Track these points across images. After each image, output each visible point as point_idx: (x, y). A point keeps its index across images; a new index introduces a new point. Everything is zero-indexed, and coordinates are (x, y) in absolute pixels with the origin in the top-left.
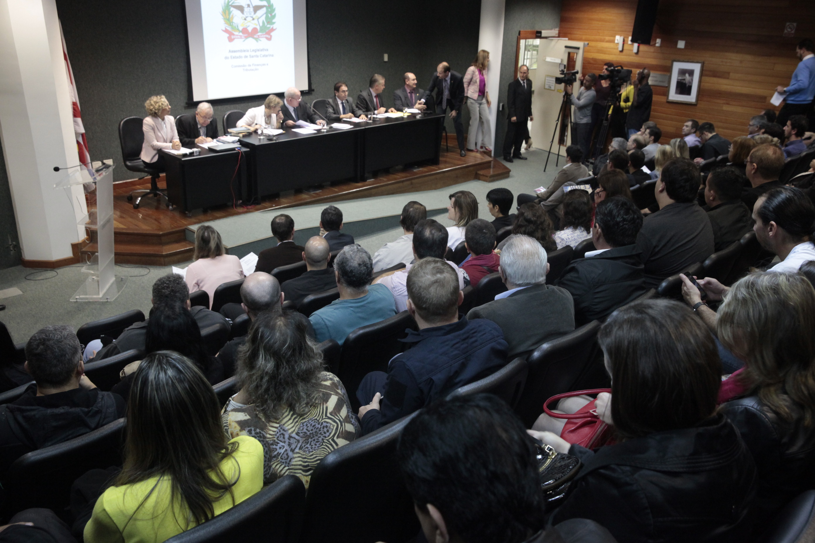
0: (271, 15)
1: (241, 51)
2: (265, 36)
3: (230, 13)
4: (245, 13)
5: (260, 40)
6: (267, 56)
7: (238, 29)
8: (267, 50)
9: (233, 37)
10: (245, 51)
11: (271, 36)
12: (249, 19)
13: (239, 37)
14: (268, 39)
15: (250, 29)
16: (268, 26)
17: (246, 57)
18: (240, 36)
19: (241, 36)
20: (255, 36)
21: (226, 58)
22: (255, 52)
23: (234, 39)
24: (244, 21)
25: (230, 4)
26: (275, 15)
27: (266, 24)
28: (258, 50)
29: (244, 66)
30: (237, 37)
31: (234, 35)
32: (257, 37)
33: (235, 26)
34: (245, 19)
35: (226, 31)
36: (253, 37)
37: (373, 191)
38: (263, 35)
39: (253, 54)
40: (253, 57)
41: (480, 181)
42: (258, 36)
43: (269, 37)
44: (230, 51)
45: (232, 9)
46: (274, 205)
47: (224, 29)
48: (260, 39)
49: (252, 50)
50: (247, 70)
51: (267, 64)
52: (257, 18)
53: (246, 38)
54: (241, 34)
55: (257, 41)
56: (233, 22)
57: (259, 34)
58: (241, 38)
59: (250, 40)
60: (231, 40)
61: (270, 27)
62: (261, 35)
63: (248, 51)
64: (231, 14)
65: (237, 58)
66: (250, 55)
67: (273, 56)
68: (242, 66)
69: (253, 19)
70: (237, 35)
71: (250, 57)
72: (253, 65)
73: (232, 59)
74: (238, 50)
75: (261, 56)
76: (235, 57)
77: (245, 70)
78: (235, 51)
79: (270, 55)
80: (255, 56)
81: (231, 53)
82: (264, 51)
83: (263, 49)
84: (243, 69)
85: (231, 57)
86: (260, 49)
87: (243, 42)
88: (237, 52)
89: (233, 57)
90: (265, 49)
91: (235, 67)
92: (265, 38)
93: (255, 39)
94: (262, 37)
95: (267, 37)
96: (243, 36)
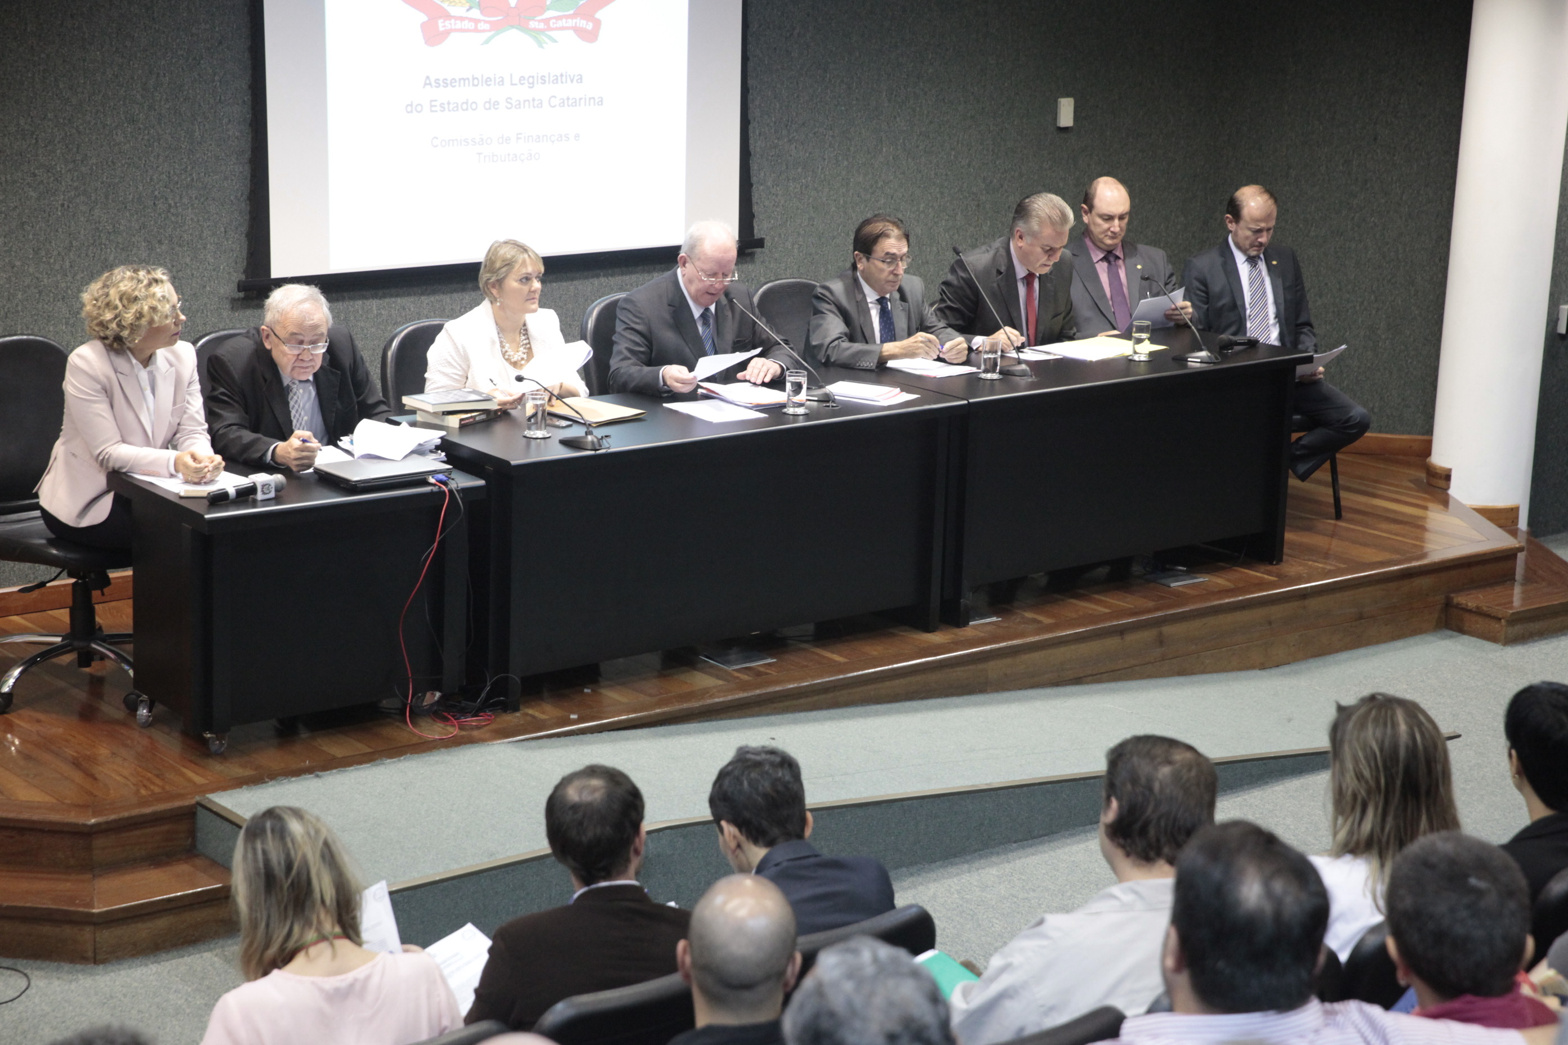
1: (474, 81)
2: (571, 23)
5: (554, 41)
6: (576, 103)
8: (580, 79)
9: (442, 25)
10: (487, 81)
11: (597, 23)
13: (467, 25)
14: (580, 32)
17: (492, 105)
18: (471, 20)
19: (476, 21)
20: (533, 24)
21: (412, 108)
22: (532, 86)
23: (447, 33)
28: (543, 80)
30: (459, 25)
31: (448, 16)
32: (542, 26)
36: (524, 28)
37: (994, 669)
38: (567, 17)
39: (522, 93)
40: (519, 105)
41: (1466, 639)
42: (546, 21)
43: (590, 26)
44: (427, 82)
46: (573, 717)
48: (552, 33)
49: (516, 80)
50: (493, 158)
51: (577, 136)
53: (497, 28)
54: (476, 13)
55: (540, 44)
57: (549, 14)
58: (476, 30)
59: (513, 36)
60: (433, 36)
62: (557, 18)
63: (502, 82)
65: (456, 107)
66: (508, 100)
67: (600, 102)
68: (474, 142)
70: (462, 19)
71: (506, 107)
72: (520, 138)
73: (436, 111)
74: (460, 80)
75: (553, 102)
76: (446, 106)
77: (485, 157)
78: (449, 82)
79: (590, 99)
80: (528, 101)
81: (432, 87)
82: (566, 82)
83: (562, 75)
84: (478, 154)
85: (433, 103)
86: (551, 76)
87: (482, 44)
88: (457, 84)
89: (442, 105)
90: (570, 76)
91: (443, 143)
92: (571, 32)
93: (534, 34)
94: (561, 26)
95: (581, 26)
96: (485, 22)
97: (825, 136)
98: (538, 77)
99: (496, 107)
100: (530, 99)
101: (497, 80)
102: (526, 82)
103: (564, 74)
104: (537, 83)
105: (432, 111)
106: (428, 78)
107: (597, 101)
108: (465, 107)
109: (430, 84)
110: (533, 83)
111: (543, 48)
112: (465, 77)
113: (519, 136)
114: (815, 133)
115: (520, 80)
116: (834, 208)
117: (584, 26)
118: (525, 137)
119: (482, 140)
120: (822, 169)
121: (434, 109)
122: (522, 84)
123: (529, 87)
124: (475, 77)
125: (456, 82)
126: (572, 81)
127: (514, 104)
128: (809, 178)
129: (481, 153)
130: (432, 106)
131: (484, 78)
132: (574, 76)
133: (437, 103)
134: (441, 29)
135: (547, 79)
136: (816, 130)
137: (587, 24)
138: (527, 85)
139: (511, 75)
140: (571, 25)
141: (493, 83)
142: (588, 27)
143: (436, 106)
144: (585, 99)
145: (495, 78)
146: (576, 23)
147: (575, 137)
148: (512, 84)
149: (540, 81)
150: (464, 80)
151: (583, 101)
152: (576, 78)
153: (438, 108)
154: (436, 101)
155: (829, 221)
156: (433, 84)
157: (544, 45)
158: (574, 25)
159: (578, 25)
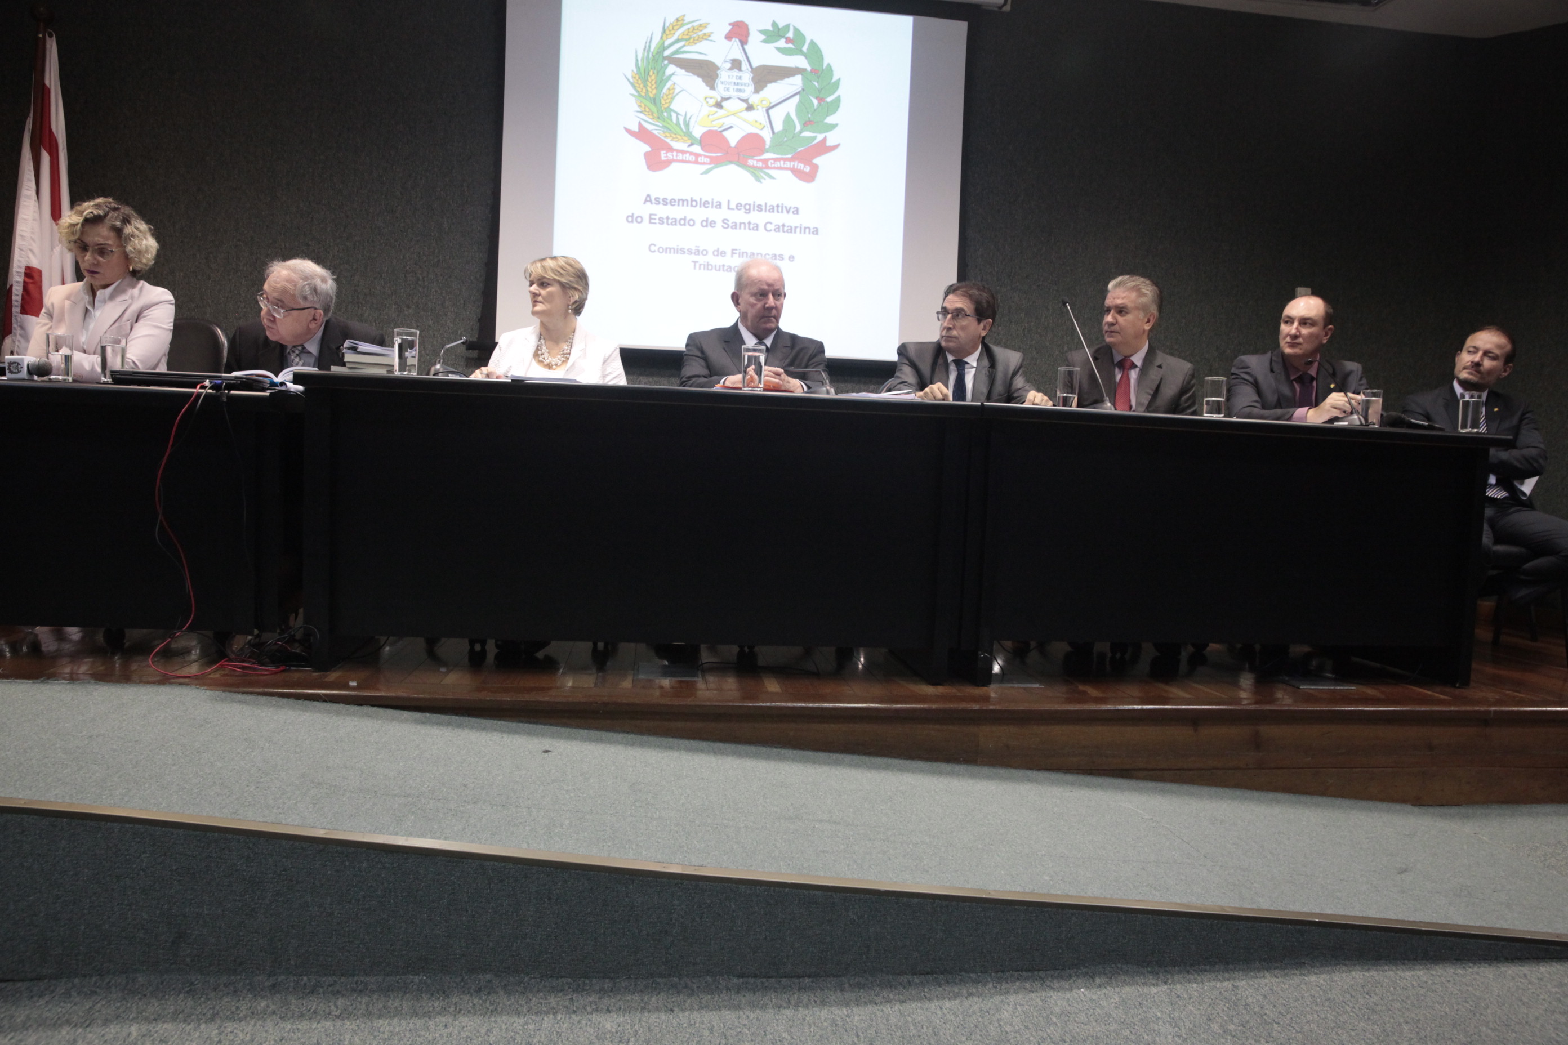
0: (821, 100)
1: (692, 203)
2: (788, 164)
3: (661, 81)
4: (720, 87)
5: (771, 177)
6: (791, 230)
7: (688, 134)
8: (796, 211)
9: (664, 155)
10: (705, 204)
11: (815, 168)
12: (734, 105)
13: (687, 157)
14: (798, 173)
15: (733, 138)
16: (807, 134)
17: (709, 223)
18: (691, 153)
19: (697, 155)
20: (751, 162)
21: (632, 219)
22: (748, 211)
23: (669, 162)
24: (715, 109)
25: (667, 53)
26: (837, 101)
27: (798, 128)
28: (760, 208)
29: (698, 252)
30: (680, 157)
31: (670, 149)
32: (760, 164)
33: (678, 124)
34: (719, 105)
35: (641, 134)
36: (742, 163)
38: (785, 160)
39: (740, 216)
40: (735, 226)
42: (765, 161)
43: (807, 169)
44: (648, 199)
45: (671, 69)
46: (353, 684)
47: (636, 129)
48: (771, 172)
49: (733, 205)
50: (707, 266)
52: (766, 104)
53: (716, 162)
54: (697, 149)
55: (758, 179)
56: (669, 110)
57: (767, 156)
58: (696, 162)
59: (733, 171)
60: (655, 162)
61: (815, 138)
62: (776, 160)
63: (719, 205)
64: (669, 85)
65: (675, 222)
66: (725, 221)
67: (816, 232)
68: (690, 252)
69: (750, 108)
70: (683, 152)
71: (723, 226)
72: (736, 253)
73: (655, 223)
74: (679, 200)
75: (769, 227)
76: (665, 221)
77: (700, 265)
78: (668, 201)
79: (805, 228)
80: (744, 223)
81: (652, 203)
82: (782, 212)
83: (778, 206)
84: (693, 262)
85: (653, 217)
86: (768, 205)
87: (702, 174)
88: (677, 203)
89: (661, 219)
90: (786, 207)
91: (661, 250)
92: (789, 173)
93: (752, 170)
94: (779, 166)
95: (799, 168)
96: (706, 156)
97: (1049, 289)
98: (754, 205)
99: (713, 225)
100: (747, 222)
101: (715, 204)
102: (743, 208)
103: (780, 205)
104: (754, 210)
105: (650, 223)
106: (648, 196)
107: (812, 230)
108: (682, 222)
109: (650, 201)
110: (749, 209)
111: (761, 182)
112: (684, 198)
113: (735, 251)
114: (1038, 286)
115: (737, 206)
116: (1057, 353)
117: (802, 169)
118: (739, 253)
119: (698, 251)
120: (1046, 317)
121: (653, 221)
122: (740, 209)
123: (745, 213)
124: (694, 199)
125: (675, 201)
126: (788, 212)
127: (731, 225)
128: (1033, 324)
129: (697, 262)
130: (650, 219)
131: (703, 201)
132: (790, 208)
133: (657, 217)
134: (663, 158)
135: (763, 208)
136: (1040, 283)
137: (805, 167)
138: (743, 210)
139: (729, 201)
140: (788, 166)
141: (710, 205)
142: (805, 170)
143: (655, 219)
144: (801, 228)
145: (713, 202)
146: (794, 165)
147: (790, 258)
148: (729, 208)
149: (756, 208)
150: (683, 201)
151: (798, 230)
152: (792, 210)
153: (657, 221)
154: (655, 215)
155: (1053, 363)
156: (653, 201)
157: (762, 180)
158: (792, 166)
159: (796, 167)
